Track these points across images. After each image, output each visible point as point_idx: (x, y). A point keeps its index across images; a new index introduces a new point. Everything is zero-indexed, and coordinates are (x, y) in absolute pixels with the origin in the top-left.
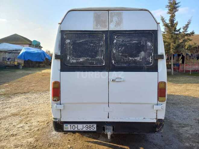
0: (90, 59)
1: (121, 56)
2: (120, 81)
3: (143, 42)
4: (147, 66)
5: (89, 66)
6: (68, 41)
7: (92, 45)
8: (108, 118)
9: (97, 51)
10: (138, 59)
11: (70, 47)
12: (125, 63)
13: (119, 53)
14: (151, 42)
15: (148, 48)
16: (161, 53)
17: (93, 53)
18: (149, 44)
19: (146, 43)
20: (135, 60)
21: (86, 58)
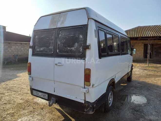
0: (46, 48)
1: (63, 46)
2: (61, 66)
3: (77, 35)
4: (78, 55)
5: (45, 53)
6: (37, 37)
7: (48, 39)
8: (54, 92)
9: (50, 43)
10: (73, 48)
11: (37, 41)
12: (65, 52)
13: (61, 44)
14: (82, 35)
15: (80, 40)
16: (89, 44)
17: (48, 45)
18: (81, 36)
19: (79, 36)
20: (71, 49)
21: (44, 48)
